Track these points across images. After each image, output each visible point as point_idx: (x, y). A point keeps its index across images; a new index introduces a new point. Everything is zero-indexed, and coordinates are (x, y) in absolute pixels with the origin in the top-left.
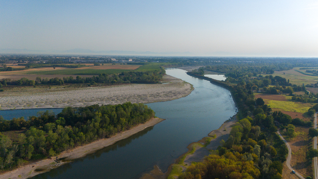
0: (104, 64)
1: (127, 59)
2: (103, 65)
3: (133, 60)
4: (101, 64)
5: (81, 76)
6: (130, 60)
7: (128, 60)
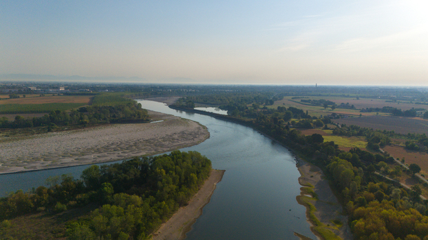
0: (27, 96)
1: (55, 86)
2: (24, 96)
3: (66, 89)
4: (21, 96)
5: (23, 116)
6: (62, 89)
7: (58, 88)
